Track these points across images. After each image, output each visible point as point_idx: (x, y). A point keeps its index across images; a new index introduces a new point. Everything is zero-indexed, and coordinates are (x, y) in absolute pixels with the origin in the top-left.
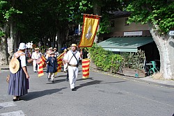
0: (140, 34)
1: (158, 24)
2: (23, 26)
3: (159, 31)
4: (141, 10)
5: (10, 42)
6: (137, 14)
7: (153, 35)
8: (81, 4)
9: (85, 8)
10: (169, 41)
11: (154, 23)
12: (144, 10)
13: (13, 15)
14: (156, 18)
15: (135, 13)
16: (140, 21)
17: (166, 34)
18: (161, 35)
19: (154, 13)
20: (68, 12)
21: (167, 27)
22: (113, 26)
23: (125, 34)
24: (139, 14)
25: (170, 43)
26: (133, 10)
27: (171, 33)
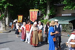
0: (70, 15)
2: (13, 12)
4: (70, 3)
5: (7, 19)
6: (69, 5)
8: (40, 1)
9: (42, 3)
12: (72, 3)
13: (8, 7)
15: (67, 5)
16: (70, 8)
22: (56, 11)
23: (63, 15)
24: (70, 5)
26: (66, 3)
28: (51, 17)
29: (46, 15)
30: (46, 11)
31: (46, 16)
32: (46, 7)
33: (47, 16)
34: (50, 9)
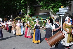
1: (52, 10)
3: (53, 12)
7: (51, 14)
8: (21, 2)
9: (23, 3)
10: (56, 17)
11: (51, 10)
12: (47, 4)
14: (52, 8)
15: (43, 6)
16: (45, 9)
18: (54, 14)
19: (51, 6)
21: (56, 11)
23: (40, 14)
24: (45, 6)
26: (42, 4)
27: (57, 13)
29: (26, 14)
34: (30, 9)
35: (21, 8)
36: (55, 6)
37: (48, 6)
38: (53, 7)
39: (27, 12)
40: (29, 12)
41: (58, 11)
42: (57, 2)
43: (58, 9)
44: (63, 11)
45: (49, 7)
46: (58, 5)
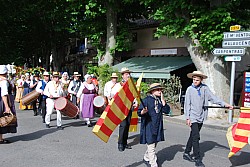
0: (174, 52)
1: (198, 38)
3: (199, 48)
4: (174, 18)
6: (169, 24)
7: (192, 53)
8: (87, 7)
9: (93, 14)
10: (213, 63)
11: (194, 36)
12: (179, 18)
14: (196, 30)
15: (166, 23)
16: (173, 33)
17: (210, 52)
18: (202, 54)
19: (193, 23)
20: (69, 18)
21: (211, 43)
22: (135, 40)
23: (153, 52)
24: (172, 23)
25: (215, 65)
26: (162, 18)
27: (216, 51)
28: (120, 57)
29: (104, 50)
30: (104, 38)
31: (104, 53)
32: (104, 29)
33: (108, 54)
34: (117, 33)
35: (84, 29)
36: (210, 24)
37: (183, 25)
38: (203, 28)
39: (105, 46)
40: (112, 43)
41: (219, 45)
42: (215, 8)
43: (219, 34)
44: (239, 43)
45: (186, 29)
46: (218, 20)
